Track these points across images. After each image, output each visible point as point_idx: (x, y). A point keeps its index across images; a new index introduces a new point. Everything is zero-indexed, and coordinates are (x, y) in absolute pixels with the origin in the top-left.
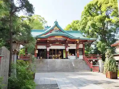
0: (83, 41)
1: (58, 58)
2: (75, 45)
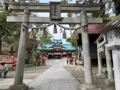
0: (69, 51)
1: (58, 59)
2: (66, 53)
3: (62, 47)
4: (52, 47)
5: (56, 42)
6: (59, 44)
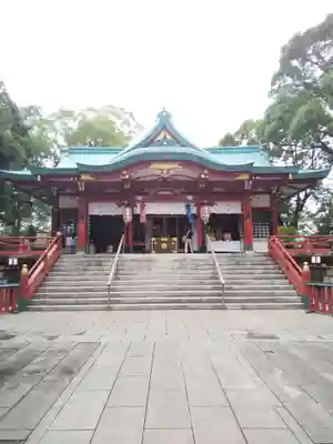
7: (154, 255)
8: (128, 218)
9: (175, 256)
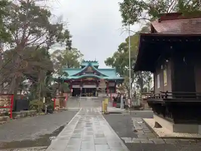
1: (91, 96)
3: (99, 74)
4: (80, 74)
5: (86, 65)
6: (93, 69)
7: (87, 97)
8: (81, 89)
9: (92, 97)
